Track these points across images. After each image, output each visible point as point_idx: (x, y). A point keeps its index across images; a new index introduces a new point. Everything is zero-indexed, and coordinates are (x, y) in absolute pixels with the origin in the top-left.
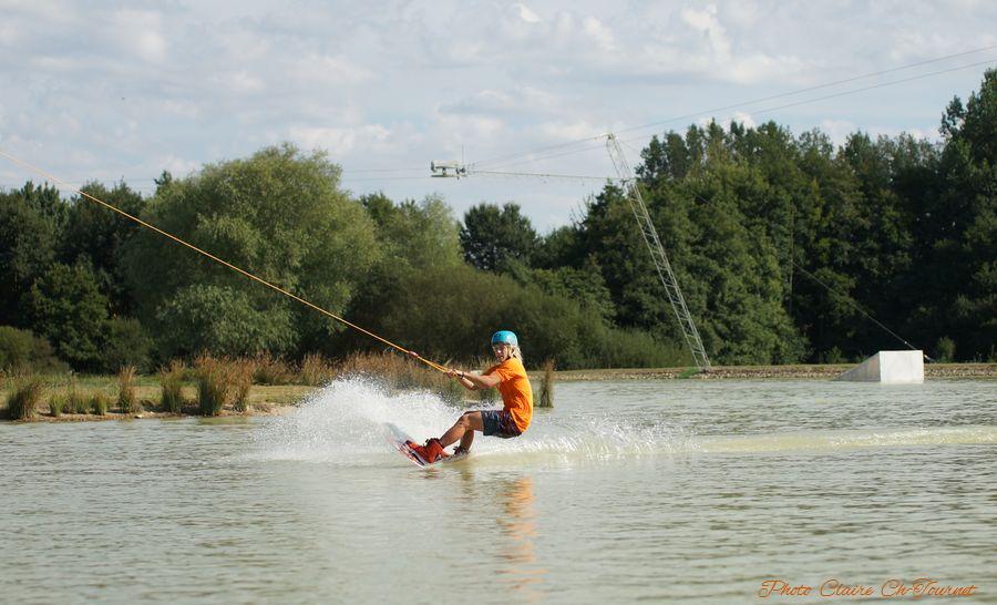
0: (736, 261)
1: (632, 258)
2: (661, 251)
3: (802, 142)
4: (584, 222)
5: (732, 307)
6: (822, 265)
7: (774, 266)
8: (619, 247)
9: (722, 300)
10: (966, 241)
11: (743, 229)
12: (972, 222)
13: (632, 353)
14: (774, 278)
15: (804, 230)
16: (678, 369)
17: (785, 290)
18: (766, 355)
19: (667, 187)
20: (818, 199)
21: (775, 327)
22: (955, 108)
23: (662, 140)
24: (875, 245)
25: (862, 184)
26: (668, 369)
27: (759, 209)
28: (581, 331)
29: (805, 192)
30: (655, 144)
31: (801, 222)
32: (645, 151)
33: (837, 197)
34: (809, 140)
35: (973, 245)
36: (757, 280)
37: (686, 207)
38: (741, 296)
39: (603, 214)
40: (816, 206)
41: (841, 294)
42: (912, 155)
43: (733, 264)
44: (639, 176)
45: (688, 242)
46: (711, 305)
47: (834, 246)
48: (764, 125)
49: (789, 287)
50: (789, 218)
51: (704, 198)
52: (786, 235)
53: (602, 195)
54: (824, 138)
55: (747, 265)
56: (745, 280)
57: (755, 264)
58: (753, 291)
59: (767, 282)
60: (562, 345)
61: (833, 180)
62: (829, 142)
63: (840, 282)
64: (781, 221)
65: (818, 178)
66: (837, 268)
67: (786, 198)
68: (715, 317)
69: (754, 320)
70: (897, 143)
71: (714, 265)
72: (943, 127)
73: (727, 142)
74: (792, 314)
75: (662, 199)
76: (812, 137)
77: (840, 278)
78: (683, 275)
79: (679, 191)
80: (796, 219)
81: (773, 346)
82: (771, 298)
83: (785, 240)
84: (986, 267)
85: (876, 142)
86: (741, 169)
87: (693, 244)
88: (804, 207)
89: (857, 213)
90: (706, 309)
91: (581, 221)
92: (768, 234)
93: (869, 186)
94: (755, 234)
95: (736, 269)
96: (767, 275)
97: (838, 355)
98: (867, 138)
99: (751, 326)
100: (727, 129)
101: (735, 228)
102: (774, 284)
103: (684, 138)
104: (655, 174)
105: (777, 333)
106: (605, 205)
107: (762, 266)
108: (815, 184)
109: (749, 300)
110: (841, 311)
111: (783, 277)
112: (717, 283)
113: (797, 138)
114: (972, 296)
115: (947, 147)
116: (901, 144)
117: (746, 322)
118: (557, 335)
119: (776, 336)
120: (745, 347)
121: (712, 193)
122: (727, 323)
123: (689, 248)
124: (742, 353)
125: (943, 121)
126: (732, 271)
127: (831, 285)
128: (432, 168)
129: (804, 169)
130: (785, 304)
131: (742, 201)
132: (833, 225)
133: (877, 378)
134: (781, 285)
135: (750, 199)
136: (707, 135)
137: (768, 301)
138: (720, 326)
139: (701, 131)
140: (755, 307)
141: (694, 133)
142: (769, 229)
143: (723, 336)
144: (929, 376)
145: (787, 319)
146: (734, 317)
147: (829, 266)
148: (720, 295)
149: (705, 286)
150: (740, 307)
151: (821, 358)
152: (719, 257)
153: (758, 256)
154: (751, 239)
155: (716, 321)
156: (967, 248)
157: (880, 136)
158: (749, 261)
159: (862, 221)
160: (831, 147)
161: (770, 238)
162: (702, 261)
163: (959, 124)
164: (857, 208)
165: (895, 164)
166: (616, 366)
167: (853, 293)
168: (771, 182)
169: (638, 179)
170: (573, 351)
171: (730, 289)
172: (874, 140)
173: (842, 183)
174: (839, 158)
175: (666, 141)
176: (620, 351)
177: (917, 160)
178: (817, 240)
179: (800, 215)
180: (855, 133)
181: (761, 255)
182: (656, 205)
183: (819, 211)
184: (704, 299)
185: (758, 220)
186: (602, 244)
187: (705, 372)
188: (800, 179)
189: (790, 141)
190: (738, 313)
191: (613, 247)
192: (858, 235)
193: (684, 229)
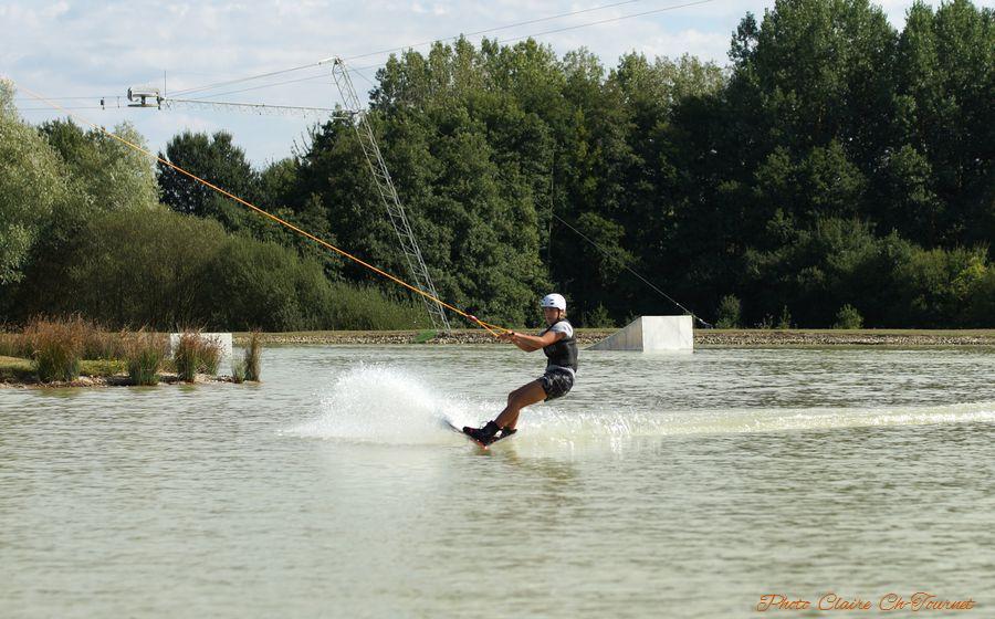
0: (485, 205)
1: (361, 199)
2: (394, 195)
3: (566, 64)
4: (308, 156)
5: (481, 258)
6: (587, 209)
7: (531, 210)
8: (347, 186)
9: (469, 249)
10: (755, 183)
11: (493, 166)
12: (765, 161)
13: (358, 313)
14: (528, 223)
15: (567, 167)
16: (413, 332)
17: (542, 239)
18: (519, 315)
19: (404, 116)
20: (583, 130)
21: (530, 282)
22: (747, 27)
23: (399, 58)
24: (651, 187)
25: (635, 115)
26: (402, 332)
27: (513, 142)
28: (299, 286)
29: (568, 123)
30: (392, 64)
31: (563, 157)
32: (381, 72)
33: (607, 130)
34: (574, 62)
35: (764, 188)
36: (509, 226)
37: (426, 140)
38: (491, 245)
39: (330, 147)
40: (582, 138)
41: (610, 244)
42: (697, 80)
43: (481, 207)
44: (373, 101)
45: (427, 180)
46: (455, 255)
47: (600, 185)
48: (521, 44)
49: (546, 234)
50: (547, 152)
51: (448, 129)
52: (544, 174)
53: (329, 123)
54: (593, 59)
55: (496, 208)
56: (496, 226)
57: (507, 206)
58: (504, 239)
59: (521, 229)
60: (279, 302)
61: (600, 109)
62: (598, 64)
63: (608, 230)
64: (536, 156)
65: (584, 107)
66: (605, 213)
67: (543, 128)
68: (460, 270)
69: (506, 274)
70: (678, 66)
71: (459, 208)
72: (733, 49)
73: (478, 63)
74: (552, 267)
75: (398, 130)
76: (578, 58)
77: (610, 225)
78: (421, 220)
79: (419, 120)
80: (557, 156)
81: (527, 303)
82: (526, 247)
83: (542, 179)
84: (779, 214)
85: (654, 64)
86: (493, 97)
87: (433, 184)
88: (567, 140)
89: (630, 148)
90: (448, 260)
91: (304, 155)
92: (522, 173)
93: (645, 117)
94: (506, 172)
95: (485, 213)
96: (520, 218)
97: (604, 315)
98: (643, 60)
99: (503, 280)
100: (478, 48)
101: (484, 164)
102: (530, 231)
103: (426, 57)
104: (393, 100)
105: (533, 289)
106: (332, 135)
107: (515, 210)
108: (580, 114)
109: (500, 250)
110: (608, 263)
111: (540, 222)
112: (462, 229)
113: (560, 59)
114: (763, 248)
115: (737, 72)
116: (683, 67)
117: (497, 276)
118: (271, 290)
119: (531, 293)
120: (495, 304)
121: (457, 122)
122: (474, 277)
123: (430, 188)
124: (492, 312)
125: (733, 43)
126: (480, 215)
127: (599, 234)
128: (130, 96)
129: (567, 96)
130: (542, 255)
131: (491, 132)
132: (601, 161)
133: (639, 347)
134: (538, 232)
135: (502, 130)
136: (455, 53)
137: (522, 252)
138: (465, 281)
139: (448, 49)
140: (507, 258)
141: (439, 51)
142: (522, 166)
143: (469, 293)
144: (700, 345)
145: (544, 273)
146: (482, 270)
147: (595, 210)
148: (465, 245)
149: (447, 232)
150: (490, 257)
151: (584, 319)
152: (464, 198)
153: (511, 199)
154: (500, 177)
155: (460, 275)
156: (758, 191)
157: (658, 58)
158: (498, 204)
159: (635, 158)
160: (601, 69)
161: (525, 177)
162: (444, 204)
163: (752, 44)
164: (628, 143)
165: (677, 91)
166: (342, 327)
167: (623, 243)
168: (528, 111)
169: (373, 105)
170: (291, 309)
171: (478, 237)
172: (651, 62)
173: (612, 113)
174: (609, 83)
175: (405, 61)
176: (344, 309)
177: (701, 87)
178: (582, 179)
179: (562, 150)
180: (630, 53)
181: (515, 196)
182: (392, 136)
183: (584, 146)
184: (446, 247)
185: (509, 154)
186: (328, 183)
187: (443, 336)
188: (563, 109)
189: (552, 63)
190: (487, 265)
191: (340, 185)
192: (631, 174)
193: (424, 167)
